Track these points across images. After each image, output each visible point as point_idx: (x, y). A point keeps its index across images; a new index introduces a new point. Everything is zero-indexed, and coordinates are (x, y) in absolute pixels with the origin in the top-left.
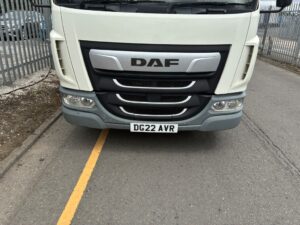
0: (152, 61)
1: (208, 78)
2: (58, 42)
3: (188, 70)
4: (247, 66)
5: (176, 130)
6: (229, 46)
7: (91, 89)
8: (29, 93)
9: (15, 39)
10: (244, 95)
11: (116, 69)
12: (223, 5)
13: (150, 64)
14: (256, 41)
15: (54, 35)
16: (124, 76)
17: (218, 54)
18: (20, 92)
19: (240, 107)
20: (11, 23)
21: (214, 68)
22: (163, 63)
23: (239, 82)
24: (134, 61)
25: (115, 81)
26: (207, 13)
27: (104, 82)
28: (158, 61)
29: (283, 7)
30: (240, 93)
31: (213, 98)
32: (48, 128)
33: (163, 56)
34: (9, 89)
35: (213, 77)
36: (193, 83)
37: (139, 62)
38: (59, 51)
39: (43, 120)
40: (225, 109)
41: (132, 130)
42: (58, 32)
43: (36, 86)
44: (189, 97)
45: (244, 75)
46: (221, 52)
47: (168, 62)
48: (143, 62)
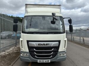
0: (43, 44)
1: (56, 48)
2: (21, 41)
3: (52, 46)
4: (65, 45)
5: (50, 62)
6: (60, 41)
7: (28, 51)
8: (9, 54)
9: (4, 39)
10: (66, 52)
11: (34, 46)
12: (58, 32)
13: (43, 45)
14: (66, 39)
15: (21, 39)
16: (36, 48)
17: (58, 42)
18: (7, 53)
19: (65, 55)
20: (4, 35)
21: (58, 46)
22: (46, 44)
23: (64, 49)
24: (39, 44)
25: (34, 49)
26: (55, 34)
27: (32, 50)
28: (44, 44)
29: (71, 32)
30: (65, 51)
31: (58, 53)
32: (14, 63)
33: (45, 43)
34: (4, 53)
35: (58, 48)
36: (53, 49)
37: (40, 45)
38: (21, 43)
39: (13, 61)
40: (62, 56)
41: (38, 62)
42: (22, 39)
43: (11, 52)
44: (52, 53)
45: (65, 47)
46: (59, 42)
47: (47, 44)
48: (41, 44)
